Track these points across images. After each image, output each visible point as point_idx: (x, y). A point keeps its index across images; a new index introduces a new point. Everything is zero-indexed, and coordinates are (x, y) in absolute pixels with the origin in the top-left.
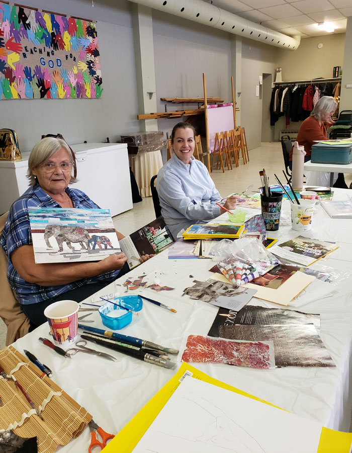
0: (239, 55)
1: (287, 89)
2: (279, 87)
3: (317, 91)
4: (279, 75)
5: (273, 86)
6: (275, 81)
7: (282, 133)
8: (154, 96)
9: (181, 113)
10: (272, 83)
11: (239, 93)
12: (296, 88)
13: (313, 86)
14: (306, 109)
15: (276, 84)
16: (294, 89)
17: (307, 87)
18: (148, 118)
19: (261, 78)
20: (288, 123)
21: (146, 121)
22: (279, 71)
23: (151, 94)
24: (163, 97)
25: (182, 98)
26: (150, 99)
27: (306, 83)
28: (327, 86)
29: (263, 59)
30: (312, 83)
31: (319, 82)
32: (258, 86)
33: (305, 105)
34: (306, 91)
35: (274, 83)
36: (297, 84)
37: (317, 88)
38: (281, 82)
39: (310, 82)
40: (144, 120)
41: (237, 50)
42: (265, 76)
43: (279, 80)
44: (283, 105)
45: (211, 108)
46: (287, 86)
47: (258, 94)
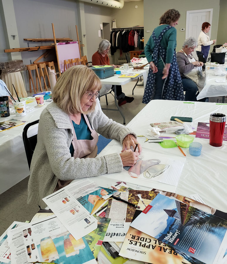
0: (82, 12)
1: (119, 32)
2: (115, 31)
3: (136, 34)
4: (114, 24)
5: (111, 31)
6: (112, 27)
7: (119, 59)
8: (17, 38)
9: (37, 48)
10: (110, 29)
11: (84, 35)
12: (124, 32)
13: (134, 31)
14: (130, 45)
15: (113, 29)
16: (123, 33)
17: (130, 31)
18: (13, 51)
19: (101, 26)
20: (121, 54)
21: (11, 53)
22: (114, 21)
23: (14, 36)
24: (25, 38)
25: (41, 38)
26: (14, 39)
27: (129, 29)
28: (141, 31)
29: (102, 14)
30: (133, 29)
31: (137, 29)
32: (100, 31)
33: (129, 42)
34: (129, 34)
35: (111, 29)
36: (125, 30)
37: (136, 32)
38: (116, 28)
39: (132, 28)
40: (10, 53)
41: (80, 8)
42: (104, 24)
43: (115, 27)
44: (117, 42)
45: (60, 44)
46: (119, 31)
47: (100, 35)
